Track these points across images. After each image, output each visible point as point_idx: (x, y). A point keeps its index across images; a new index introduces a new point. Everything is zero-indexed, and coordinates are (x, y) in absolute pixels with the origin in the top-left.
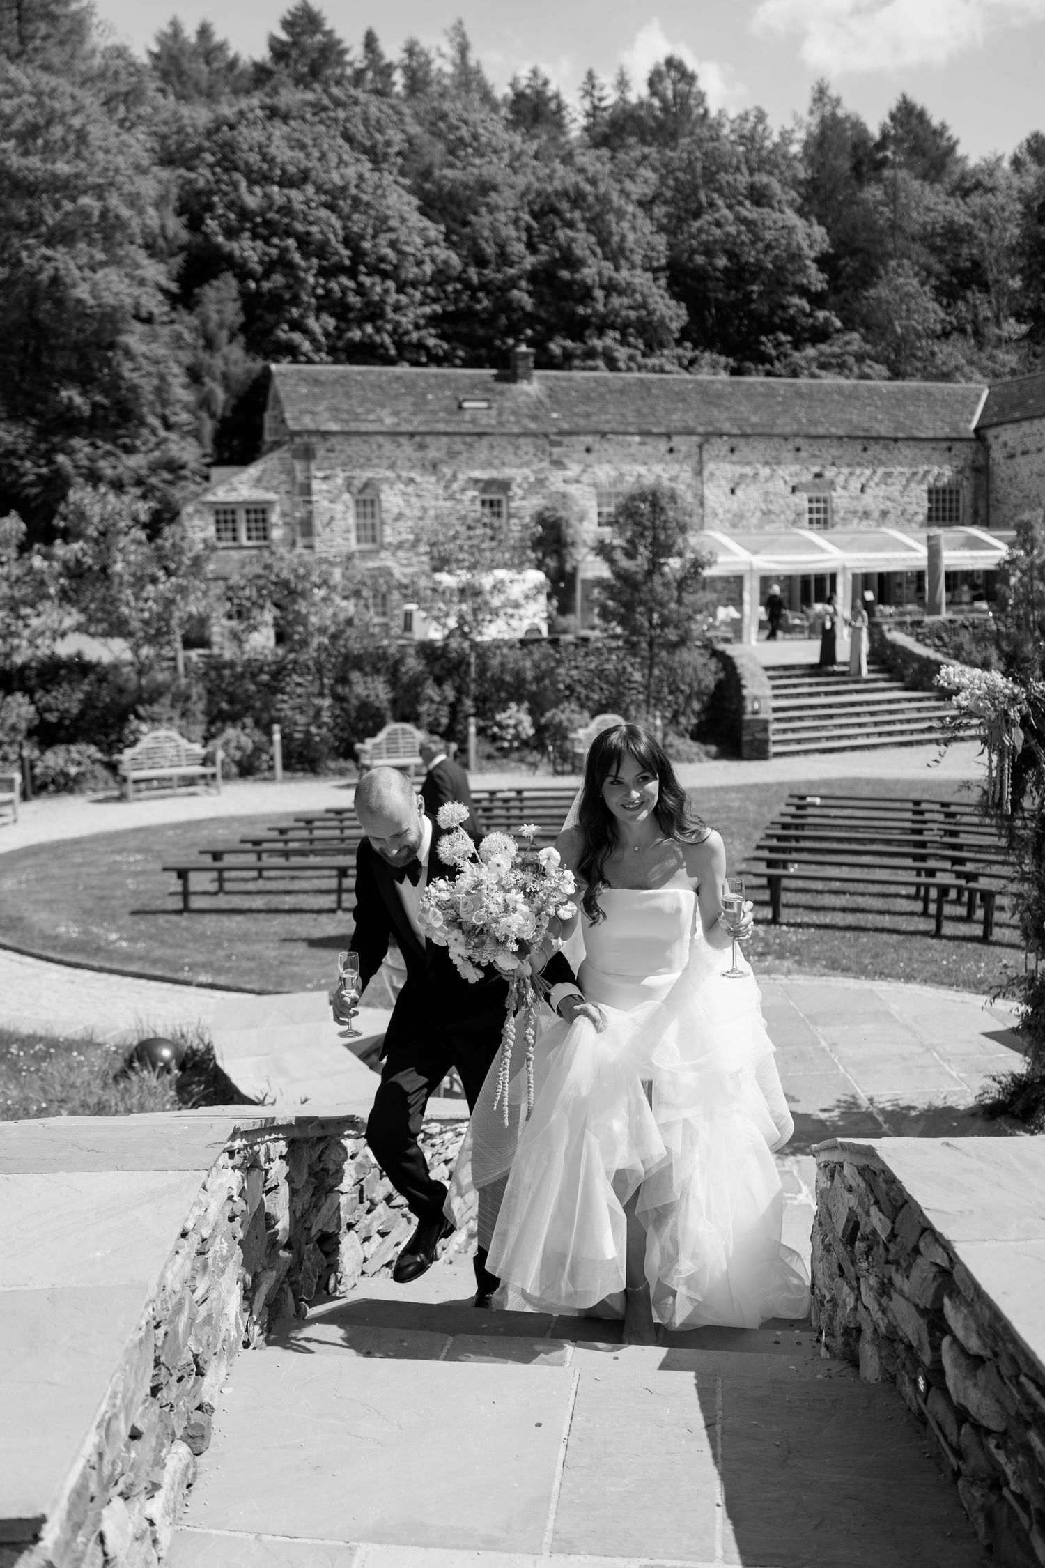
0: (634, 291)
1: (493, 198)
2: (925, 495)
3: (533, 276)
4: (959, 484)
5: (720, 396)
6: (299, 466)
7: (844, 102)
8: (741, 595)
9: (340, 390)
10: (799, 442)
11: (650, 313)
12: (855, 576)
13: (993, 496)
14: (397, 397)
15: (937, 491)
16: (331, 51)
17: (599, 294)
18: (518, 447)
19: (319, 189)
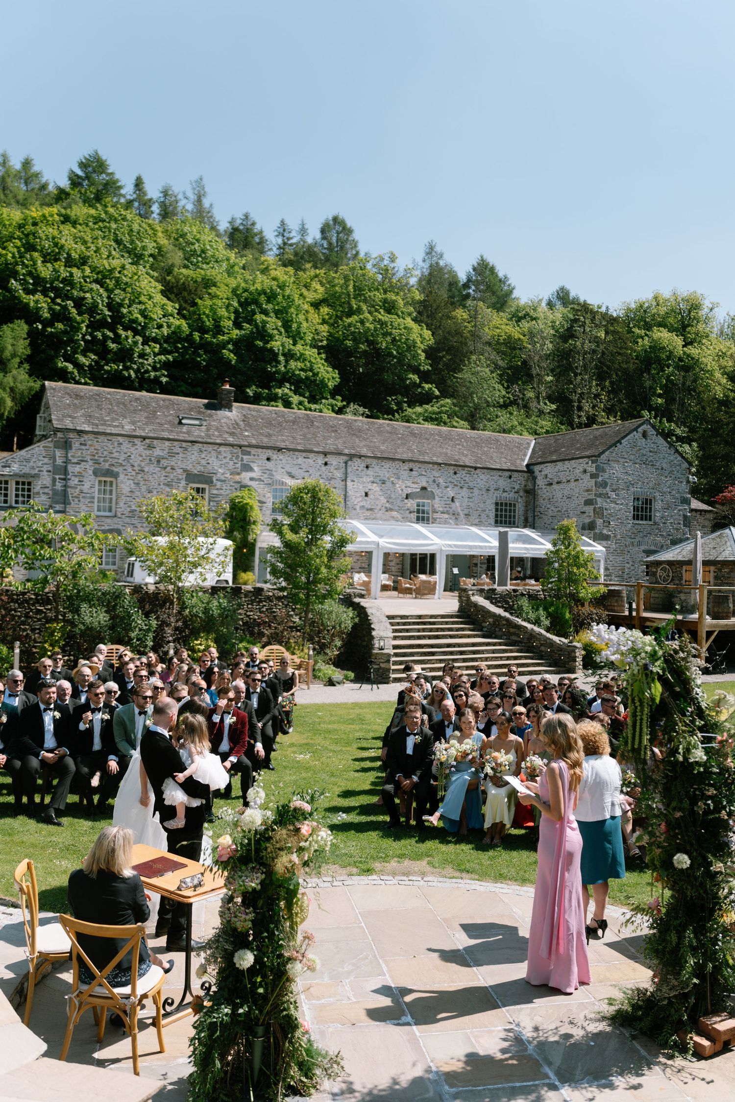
0: (305, 360)
1: (213, 290)
2: (493, 507)
3: (237, 343)
4: (516, 500)
5: (360, 431)
6: (58, 453)
7: (445, 256)
8: (370, 565)
9: (94, 403)
10: (411, 465)
11: (316, 375)
12: (447, 556)
13: (537, 509)
14: (135, 411)
15: (502, 504)
16: (111, 186)
17: (281, 358)
18: (220, 452)
19: (93, 269)
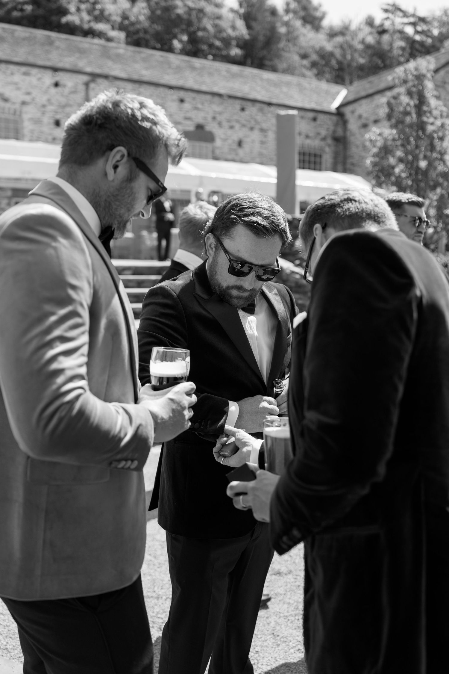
4: (322, 149)
10: (182, 94)
13: (349, 161)
15: (305, 154)
